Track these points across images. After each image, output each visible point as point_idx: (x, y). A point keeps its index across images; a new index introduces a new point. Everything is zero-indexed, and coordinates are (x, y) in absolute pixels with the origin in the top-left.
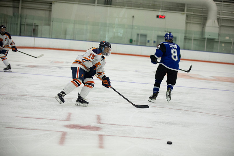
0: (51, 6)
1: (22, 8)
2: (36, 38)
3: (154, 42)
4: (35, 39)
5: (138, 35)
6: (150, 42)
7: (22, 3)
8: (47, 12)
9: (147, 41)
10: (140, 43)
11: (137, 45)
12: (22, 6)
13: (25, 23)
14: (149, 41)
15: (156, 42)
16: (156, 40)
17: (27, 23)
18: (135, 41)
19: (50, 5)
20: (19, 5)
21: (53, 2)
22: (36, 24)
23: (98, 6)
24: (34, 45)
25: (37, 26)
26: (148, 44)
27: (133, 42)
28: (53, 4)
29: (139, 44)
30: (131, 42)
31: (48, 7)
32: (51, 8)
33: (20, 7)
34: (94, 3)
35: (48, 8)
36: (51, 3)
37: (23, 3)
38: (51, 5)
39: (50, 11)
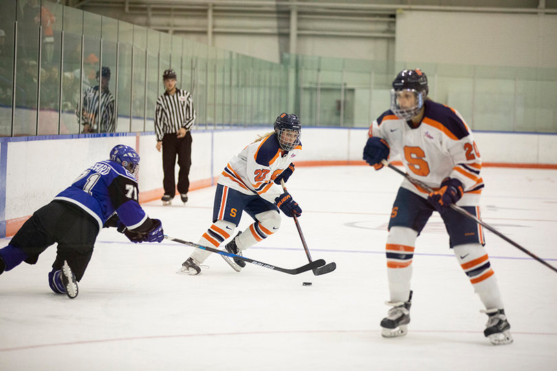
0: (394, 22)
1: (299, 35)
2: (353, 132)
4: (349, 134)
7: (299, 19)
8: (382, 45)
12: (299, 29)
13: (317, 84)
17: (322, 84)
19: (391, 22)
20: (289, 27)
21: (398, 12)
22: (349, 86)
23: (547, 13)
24: (349, 153)
25: (352, 90)
28: (398, 17)
31: (384, 27)
32: (394, 32)
33: (294, 32)
34: (536, 5)
35: (383, 32)
36: (393, 16)
37: (302, 19)
38: (392, 19)
39: (392, 40)
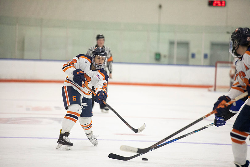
3: (206, 56)
5: (172, 43)
6: (197, 56)
9: (190, 56)
10: (178, 59)
11: (170, 64)
14: (193, 56)
15: (209, 56)
16: (208, 52)
18: (165, 56)
26: (191, 61)
27: (163, 59)
29: (175, 61)
30: (158, 58)
